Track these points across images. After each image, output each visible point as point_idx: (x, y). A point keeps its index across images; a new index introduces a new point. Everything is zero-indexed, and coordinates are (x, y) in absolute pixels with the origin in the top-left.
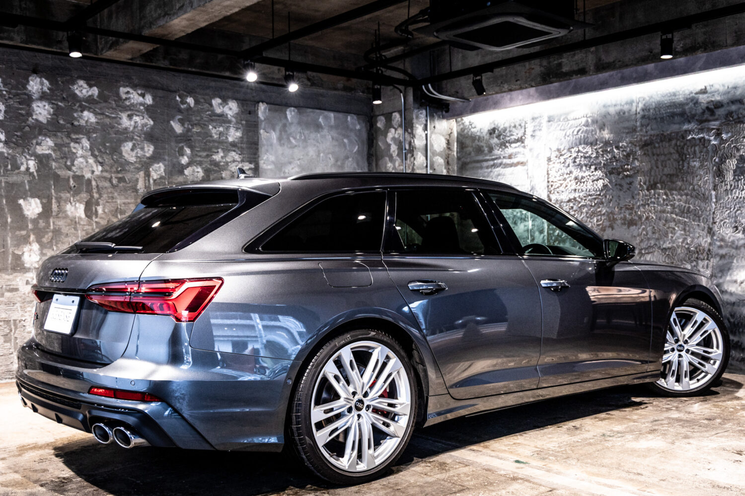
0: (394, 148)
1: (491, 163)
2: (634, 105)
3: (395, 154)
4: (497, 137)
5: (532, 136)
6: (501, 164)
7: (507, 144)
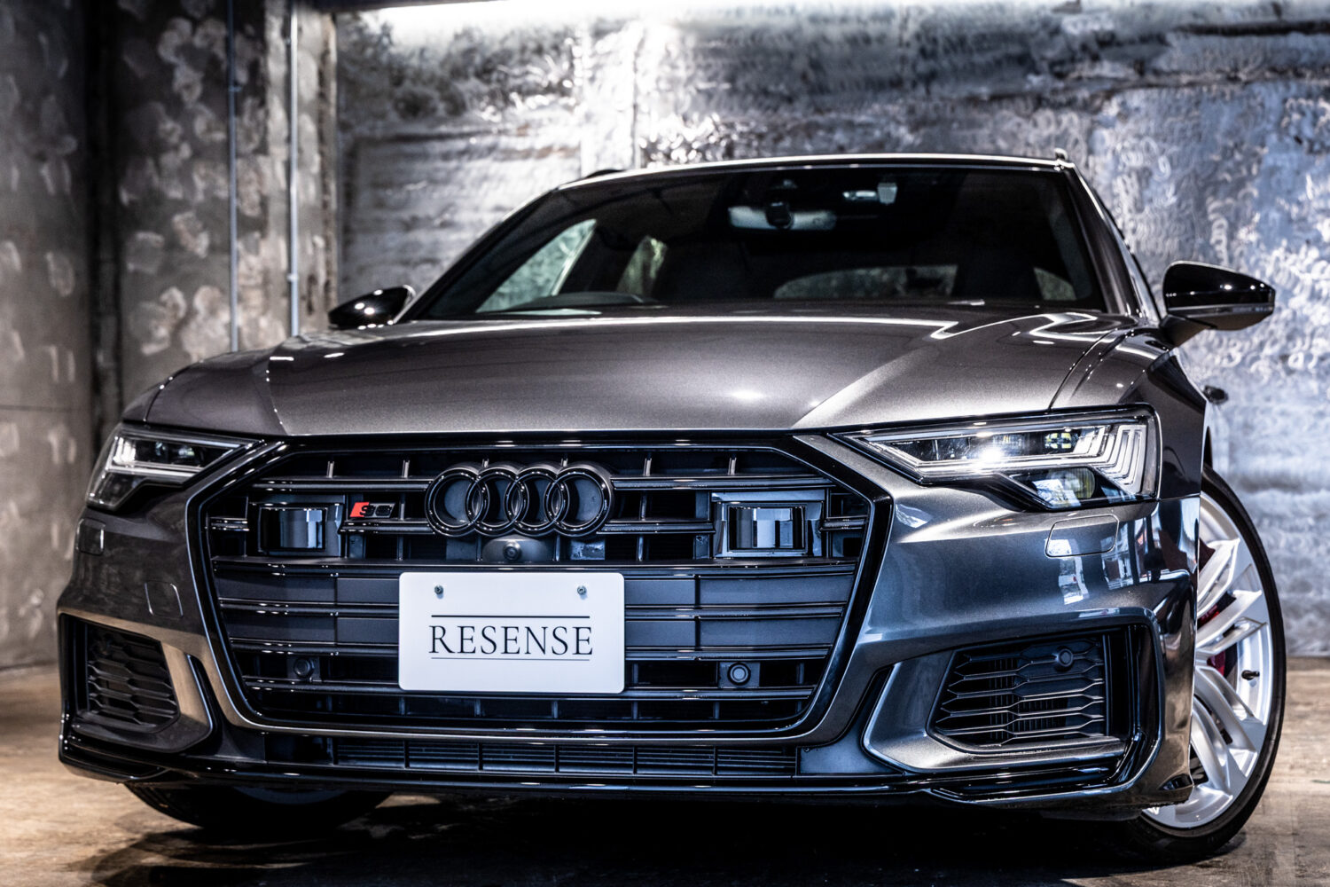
0: (186, 77)
1: (460, 144)
2: (896, 22)
3: (191, 98)
4: (478, 75)
5: (592, 79)
6: (491, 149)
7: (514, 96)
